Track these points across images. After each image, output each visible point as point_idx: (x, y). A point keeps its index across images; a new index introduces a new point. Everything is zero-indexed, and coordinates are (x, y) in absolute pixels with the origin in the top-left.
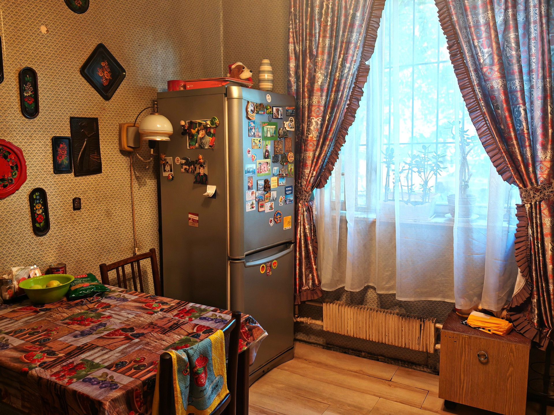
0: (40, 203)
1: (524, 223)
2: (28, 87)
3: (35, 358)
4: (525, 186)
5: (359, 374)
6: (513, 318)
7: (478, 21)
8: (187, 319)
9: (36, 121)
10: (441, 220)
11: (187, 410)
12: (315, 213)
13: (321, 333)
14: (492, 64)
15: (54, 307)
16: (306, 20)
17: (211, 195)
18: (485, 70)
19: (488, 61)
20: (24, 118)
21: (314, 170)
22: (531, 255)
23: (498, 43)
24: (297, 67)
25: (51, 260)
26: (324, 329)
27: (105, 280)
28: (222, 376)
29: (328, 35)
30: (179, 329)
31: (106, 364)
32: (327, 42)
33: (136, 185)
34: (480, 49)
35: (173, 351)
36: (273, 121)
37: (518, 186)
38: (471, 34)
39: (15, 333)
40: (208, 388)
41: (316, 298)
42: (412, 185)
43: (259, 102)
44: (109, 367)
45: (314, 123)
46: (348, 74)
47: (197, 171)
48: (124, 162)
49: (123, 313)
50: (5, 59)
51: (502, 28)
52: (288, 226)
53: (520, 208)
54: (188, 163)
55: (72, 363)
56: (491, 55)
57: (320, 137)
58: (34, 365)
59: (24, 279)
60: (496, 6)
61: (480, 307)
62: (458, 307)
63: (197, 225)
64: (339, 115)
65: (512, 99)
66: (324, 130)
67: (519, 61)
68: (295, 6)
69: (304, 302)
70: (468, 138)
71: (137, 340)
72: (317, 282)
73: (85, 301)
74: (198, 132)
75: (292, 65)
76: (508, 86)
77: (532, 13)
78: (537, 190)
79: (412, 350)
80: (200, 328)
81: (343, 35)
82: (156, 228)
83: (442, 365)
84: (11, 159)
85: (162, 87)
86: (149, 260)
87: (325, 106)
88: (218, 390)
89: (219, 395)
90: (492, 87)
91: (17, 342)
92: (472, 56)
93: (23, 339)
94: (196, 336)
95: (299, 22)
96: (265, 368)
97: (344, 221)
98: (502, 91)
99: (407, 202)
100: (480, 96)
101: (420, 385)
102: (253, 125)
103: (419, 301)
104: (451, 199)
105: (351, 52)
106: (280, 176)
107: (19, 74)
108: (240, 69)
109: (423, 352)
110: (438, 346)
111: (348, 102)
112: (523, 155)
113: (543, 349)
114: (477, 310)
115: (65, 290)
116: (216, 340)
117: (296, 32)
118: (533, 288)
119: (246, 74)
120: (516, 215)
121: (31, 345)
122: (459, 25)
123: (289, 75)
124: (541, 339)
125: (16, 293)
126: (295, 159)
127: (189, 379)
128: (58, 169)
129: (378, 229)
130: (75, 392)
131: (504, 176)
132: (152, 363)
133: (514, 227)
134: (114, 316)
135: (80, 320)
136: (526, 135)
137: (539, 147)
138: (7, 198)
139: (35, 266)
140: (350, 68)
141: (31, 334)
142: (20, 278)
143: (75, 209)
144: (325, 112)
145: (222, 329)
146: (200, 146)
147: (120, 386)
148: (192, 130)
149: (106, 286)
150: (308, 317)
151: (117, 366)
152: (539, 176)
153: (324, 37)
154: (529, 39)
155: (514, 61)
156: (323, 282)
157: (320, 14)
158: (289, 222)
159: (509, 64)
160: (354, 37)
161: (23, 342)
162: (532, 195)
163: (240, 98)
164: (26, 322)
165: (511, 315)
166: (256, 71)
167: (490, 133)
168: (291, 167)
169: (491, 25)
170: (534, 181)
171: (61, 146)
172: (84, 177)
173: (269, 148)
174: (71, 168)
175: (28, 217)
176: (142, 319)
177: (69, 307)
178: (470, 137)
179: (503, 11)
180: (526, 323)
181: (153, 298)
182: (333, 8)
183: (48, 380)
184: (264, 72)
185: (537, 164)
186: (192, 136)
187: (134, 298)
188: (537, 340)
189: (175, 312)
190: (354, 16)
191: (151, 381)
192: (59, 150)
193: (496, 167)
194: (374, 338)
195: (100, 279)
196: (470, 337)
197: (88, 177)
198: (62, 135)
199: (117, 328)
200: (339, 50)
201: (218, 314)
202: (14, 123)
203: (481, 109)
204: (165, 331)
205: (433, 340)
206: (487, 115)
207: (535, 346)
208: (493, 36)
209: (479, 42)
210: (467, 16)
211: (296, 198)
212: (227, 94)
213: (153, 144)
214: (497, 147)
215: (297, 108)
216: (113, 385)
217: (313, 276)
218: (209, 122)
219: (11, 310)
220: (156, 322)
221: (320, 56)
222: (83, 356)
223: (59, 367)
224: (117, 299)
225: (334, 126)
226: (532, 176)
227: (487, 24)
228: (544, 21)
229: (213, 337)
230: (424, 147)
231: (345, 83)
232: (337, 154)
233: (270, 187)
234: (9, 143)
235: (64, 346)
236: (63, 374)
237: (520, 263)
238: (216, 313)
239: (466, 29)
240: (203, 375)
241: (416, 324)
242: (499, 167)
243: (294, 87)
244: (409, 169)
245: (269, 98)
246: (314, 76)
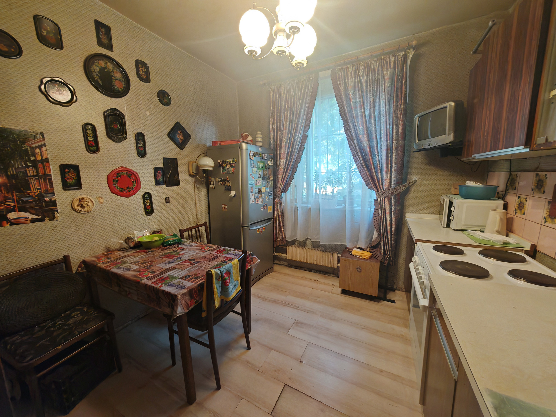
0: (148, 199)
1: (377, 208)
2: (140, 142)
3: (144, 275)
4: (378, 191)
5: (303, 278)
6: (372, 251)
7: (357, 114)
8: (221, 254)
9: (145, 159)
10: (340, 207)
11: (220, 298)
12: (283, 204)
13: (286, 260)
14: (364, 134)
15: (156, 250)
16: (278, 113)
17: (233, 196)
18: (360, 137)
19: (362, 133)
20: (139, 157)
21: (282, 184)
22: (380, 222)
23: (366, 124)
24: (274, 135)
25: (155, 228)
26: (287, 258)
27: (182, 237)
28: (238, 281)
29: (288, 120)
30: (217, 259)
31: (180, 277)
32: (288, 124)
33: (197, 191)
34: (358, 127)
35: (213, 269)
36: (263, 160)
37: (375, 191)
38: (354, 120)
39: (135, 263)
40: (231, 286)
41: (283, 244)
42: (327, 191)
43: (256, 151)
44: (181, 278)
45: (282, 162)
46: (298, 139)
47: (226, 184)
48: (191, 180)
49: (190, 252)
50: (128, 127)
51: (369, 117)
52: (270, 210)
53: (375, 201)
54: (222, 181)
55: (163, 276)
56: (363, 130)
57: (285, 168)
58: (143, 278)
59: (141, 237)
60: (365, 107)
61: (358, 247)
62: (347, 247)
63: (226, 210)
64: (294, 158)
65: (373, 151)
66: (287, 165)
67: (376, 133)
68: (273, 106)
69: (278, 246)
70: (352, 169)
71: (196, 265)
72: (284, 237)
73: (171, 246)
74: (226, 166)
75: (272, 134)
76: (371, 145)
77: (382, 111)
78: (383, 193)
79: (327, 267)
80: (227, 258)
81: (295, 121)
82: (207, 212)
83: (341, 274)
84: (132, 178)
85: (209, 144)
86: (204, 227)
87: (287, 154)
88: (236, 288)
89: (236, 290)
90: (363, 145)
91: (135, 267)
92: (355, 130)
93: (138, 266)
94: (225, 262)
95: (275, 114)
96: (260, 277)
97: (296, 208)
98: (368, 147)
99: (325, 199)
100: (358, 149)
101: (331, 282)
102: (253, 162)
103: (330, 244)
104: (345, 197)
105: (299, 129)
106: (266, 187)
107: (135, 135)
108: (247, 136)
109: (332, 267)
110: (339, 265)
111: (298, 152)
112: (377, 177)
113: (385, 265)
114: (356, 248)
115: (161, 242)
116: (234, 264)
117: (273, 119)
118: (381, 237)
119: (250, 138)
120: (374, 204)
121: (143, 268)
122: (349, 116)
123: (270, 139)
124: (384, 261)
125: (136, 244)
126: (273, 179)
127: (221, 283)
128: (157, 183)
129: (312, 212)
130: (163, 291)
131: (369, 186)
132: (203, 276)
133: (373, 210)
134: (185, 253)
135: (168, 256)
136: (379, 167)
137: (384, 173)
138: (131, 197)
139: (147, 230)
140: (298, 136)
141: (144, 263)
142: (139, 236)
143: (166, 203)
144: (287, 157)
145: (237, 259)
146: (227, 172)
147: (187, 287)
148: (224, 165)
149: (182, 239)
150: (280, 253)
151: (186, 278)
152: (384, 186)
153: (287, 121)
154: (380, 123)
155: (374, 133)
156: (287, 237)
157: (285, 110)
158: (271, 209)
159: (371, 134)
160: (300, 122)
161: (138, 267)
162: (381, 195)
163: (246, 149)
164: (141, 258)
165: (371, 250)
166: (254, 137)
167: (363, 166)
168: (272, 182)
169: (364, 115)
170: (382, 188)
171: (159, 172)
172: (171, 187)
173: (261, 173)
174: (164, 183)
175: (142, 207)
176: (199, 255)
177: (163, 250)
178: (353, 168)
179: (369, 109)
180: (378, 253)
181: (205, 245)
182: (290, 108)
183: (150, 285)
184: (258, 137)
185: (383, 181)
186: (223, 168)
187: (196, 245)
188: (383, 261)
189: (216, 251)
190: (300, 111)
191: (203, 284)
192: (158, 173)
193: (365, 182)
194: (310, 261)
195: (179, 236)
196: (353, 260)
197: (173, 187)
198: (159, 167)
199: (186, 259)
200: (293, 127)
201: (236, 252)
202: (133, 160)
203: (358, 155)
204: (210, 260)
205: (336, 262)
206: (361, 158)
207: (382, 263)
208: (364, 121)
209: (358, 124)
210: (352, 112)
211: (274, 197)
212: (240, 147)
213: (205, 171)
214: (366, 173)
215: (274, 155)
216: (183, 287)
217: (282, 234)
218: (231, 161)
219: (134, 252)
220: (206, 256)
221: (284, 130)
222: (168, 273)
223: (156, 279)
224: (188, 245)
225: (291, 163)
226: (381, 186)
227: (362, 115)
228: (387, 114)
229: (233, 262)
230: (333, 174)
231: (296, 143)
232: (293, 177)
233: (261, 192)
234: (131, 170)
235: (159, 269)
236: (158, 282)
237: (375, 226)
238: (235, 251)
239: (352, 118)
240: (228, 281)
241: (329, 255)
242: (367, 182)
243: (272, 145)
244: (326, 184)
245: (260, 150)
246: (282, 140)
